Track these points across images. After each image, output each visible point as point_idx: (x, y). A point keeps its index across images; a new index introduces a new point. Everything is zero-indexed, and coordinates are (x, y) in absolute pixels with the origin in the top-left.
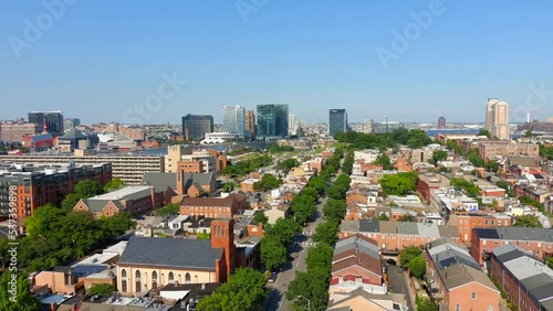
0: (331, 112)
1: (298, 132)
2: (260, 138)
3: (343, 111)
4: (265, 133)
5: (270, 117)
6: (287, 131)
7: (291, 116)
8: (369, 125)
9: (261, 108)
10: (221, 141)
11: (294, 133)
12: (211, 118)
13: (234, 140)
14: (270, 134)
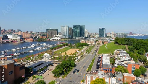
0: (100, 29)
1: (88, 36)
2: (74, 38)
3: (104, 28)
4: (76, 36)
5: (78, 30)
6: (84, 35)
7: (85, 30)
8: (113, 34)
9: (75, 27)
10: (59, 39)
11: (86, 36)
12: (57, 30)
13: (64, 38)
14: (78, 36)
